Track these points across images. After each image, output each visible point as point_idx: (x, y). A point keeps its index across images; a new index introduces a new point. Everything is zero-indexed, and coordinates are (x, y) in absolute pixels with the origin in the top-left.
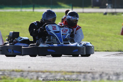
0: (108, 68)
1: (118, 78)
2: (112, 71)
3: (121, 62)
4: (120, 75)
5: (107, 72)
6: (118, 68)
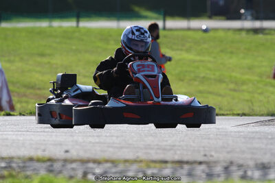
1: (265, 175)
2: (251, 159)
3: (272, 138)
4: (269, 168)
5: (241, 162)
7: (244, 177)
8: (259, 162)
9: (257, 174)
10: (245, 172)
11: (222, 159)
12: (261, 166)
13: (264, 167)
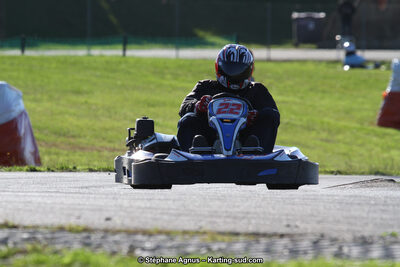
0: (338, 222)
1: (367, 252)
2: (348, 230)
3: (376, 204)
4: (371, 243)
5: (335, 235)
6: (367, 224)
7: (338, 255)
8: (359, 235)
9: (356, 251)
10: (340, 248)
11: (309, 231)
12: (360, 241)
13: (365, 242)
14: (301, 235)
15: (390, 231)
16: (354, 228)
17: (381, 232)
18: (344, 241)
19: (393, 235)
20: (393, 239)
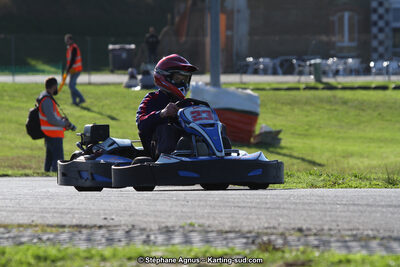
7: (146, 242)
8: (163, 225)
9: (160, 238)
10: (148, 236)
11: (123, 222)
12: (164, 230)
13: (168, 231)
14: (116, 226)
15: (189, 222)
16: (159, 219)
17: (182, 222)
18: (151, 230)
19: (191, 225)
20: (191, 229)
